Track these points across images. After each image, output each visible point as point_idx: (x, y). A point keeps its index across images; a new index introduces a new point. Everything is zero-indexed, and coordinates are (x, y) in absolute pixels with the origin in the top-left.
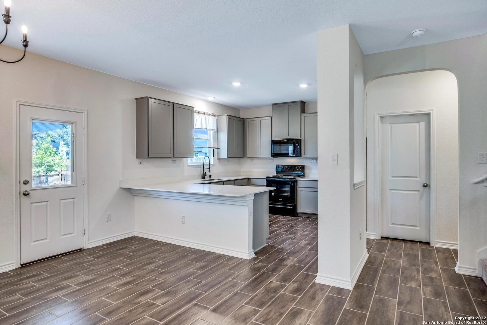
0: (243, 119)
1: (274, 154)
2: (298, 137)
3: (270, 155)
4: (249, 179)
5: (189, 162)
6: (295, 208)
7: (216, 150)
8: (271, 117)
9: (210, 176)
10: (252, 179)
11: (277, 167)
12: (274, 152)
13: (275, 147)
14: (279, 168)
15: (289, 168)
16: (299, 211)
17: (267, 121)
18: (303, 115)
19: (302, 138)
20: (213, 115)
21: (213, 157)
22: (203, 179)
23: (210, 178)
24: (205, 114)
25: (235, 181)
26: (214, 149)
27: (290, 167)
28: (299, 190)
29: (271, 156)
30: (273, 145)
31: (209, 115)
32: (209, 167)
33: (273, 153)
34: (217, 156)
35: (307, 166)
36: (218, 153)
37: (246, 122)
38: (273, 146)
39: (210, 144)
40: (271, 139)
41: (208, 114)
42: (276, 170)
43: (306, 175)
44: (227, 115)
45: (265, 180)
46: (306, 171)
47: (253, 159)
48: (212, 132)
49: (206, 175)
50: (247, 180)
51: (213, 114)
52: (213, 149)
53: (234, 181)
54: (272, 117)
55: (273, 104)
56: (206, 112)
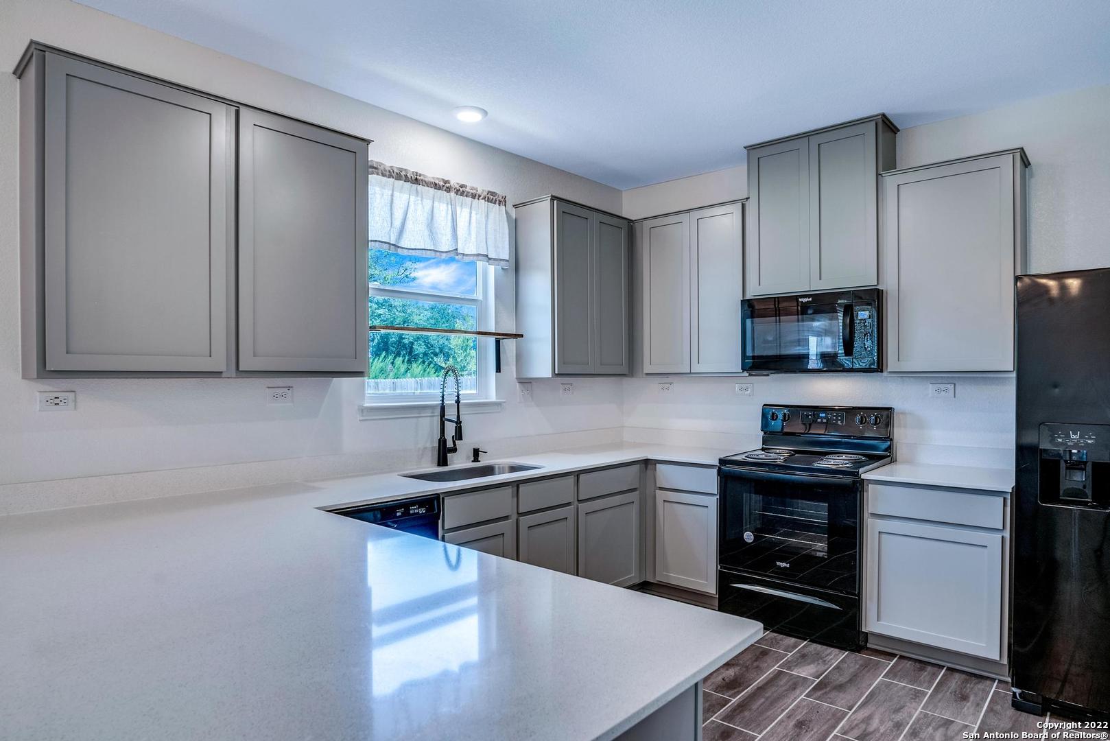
0: (626, 222)
1: (754, 357)
2: (866, 279)
3: (735, 364)
4: (647, 463)
5: (369, 391)
6: (853, 607)
7: (509, 346)
8: (743, 206)
9: (476, 452)
10: (658, 466)
11: (768, 413)
12: (753, 350)
13: (758, 327)
14: (774, 417)
15: (822, 418)
16: (873, 623)
17: (725, 223)
18: (890, 181)
19: (888, 284)
20: (491, 198)
21: (498, 369)
22: (439, 465)
23: (476, 459)
24: (448, 190)
25: (578, 477)
26: (500, 337)
27: (825, 418)
28: (872, 528)
29: (744, 369)
30: (748, 322)
31: (474, 196)
32: (458, 417)
33: (749, 353)
34: (514, 368)
35: (903, 413)
36: (519, 357)
37: (638, 234)
38: (752, 323)
39: (482, 316)
40: (743, 297)
41: (468, 189)
42: (765, 426)
43: (901, 450)
44: (554, 198)
45: (715, 471)
46: (901, 434)
47: (670, 379)
48: (492, 269)
49: (454, 450)
50: (636, 468)
51: (493, 194)
52: (498, 343)
53: (571, 479)
54: (747, 203)
55: (751, 148)
56: (455, 181)
